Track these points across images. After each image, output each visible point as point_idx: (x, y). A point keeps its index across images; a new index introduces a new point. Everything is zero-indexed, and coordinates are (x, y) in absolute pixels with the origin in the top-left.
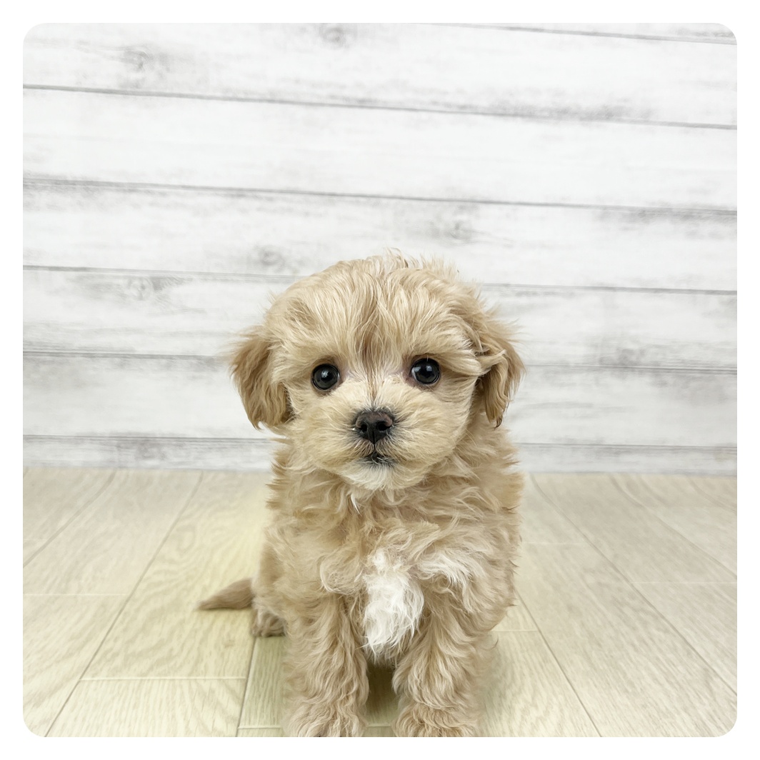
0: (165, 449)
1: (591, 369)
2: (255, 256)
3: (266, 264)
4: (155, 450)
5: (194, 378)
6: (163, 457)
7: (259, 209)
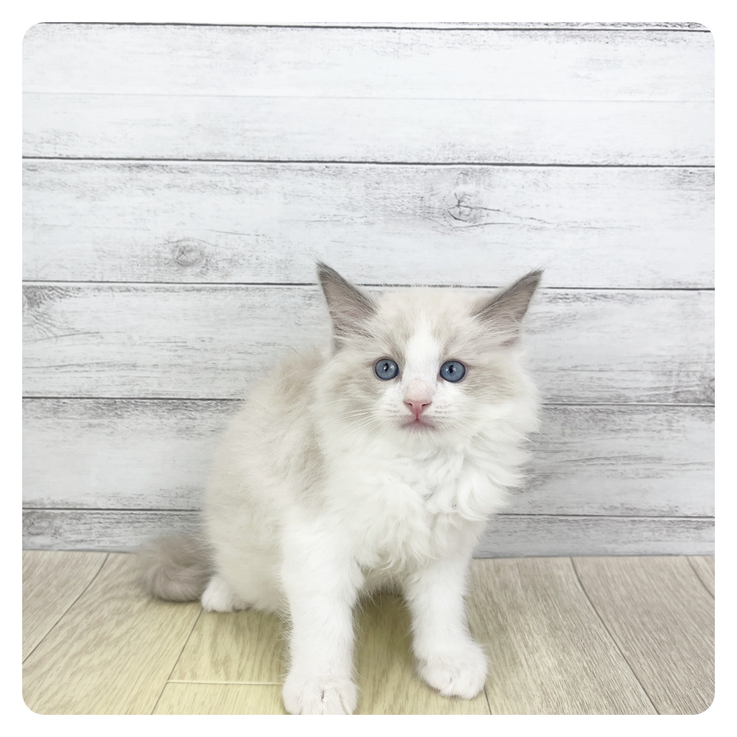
0: (57, 522)
1: (659, 408)
2: (167, 254)
3: (183, 264)
4: (44, 524)
5: (90, 425)
6: (56, 533)
7: (169, 186)
